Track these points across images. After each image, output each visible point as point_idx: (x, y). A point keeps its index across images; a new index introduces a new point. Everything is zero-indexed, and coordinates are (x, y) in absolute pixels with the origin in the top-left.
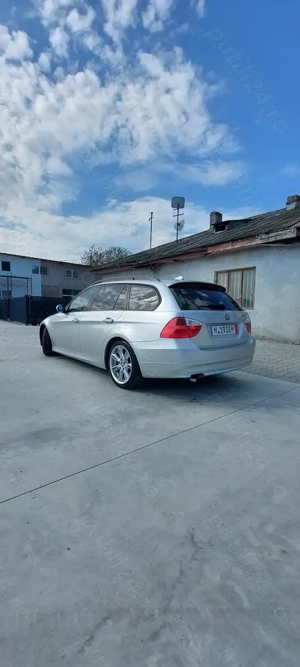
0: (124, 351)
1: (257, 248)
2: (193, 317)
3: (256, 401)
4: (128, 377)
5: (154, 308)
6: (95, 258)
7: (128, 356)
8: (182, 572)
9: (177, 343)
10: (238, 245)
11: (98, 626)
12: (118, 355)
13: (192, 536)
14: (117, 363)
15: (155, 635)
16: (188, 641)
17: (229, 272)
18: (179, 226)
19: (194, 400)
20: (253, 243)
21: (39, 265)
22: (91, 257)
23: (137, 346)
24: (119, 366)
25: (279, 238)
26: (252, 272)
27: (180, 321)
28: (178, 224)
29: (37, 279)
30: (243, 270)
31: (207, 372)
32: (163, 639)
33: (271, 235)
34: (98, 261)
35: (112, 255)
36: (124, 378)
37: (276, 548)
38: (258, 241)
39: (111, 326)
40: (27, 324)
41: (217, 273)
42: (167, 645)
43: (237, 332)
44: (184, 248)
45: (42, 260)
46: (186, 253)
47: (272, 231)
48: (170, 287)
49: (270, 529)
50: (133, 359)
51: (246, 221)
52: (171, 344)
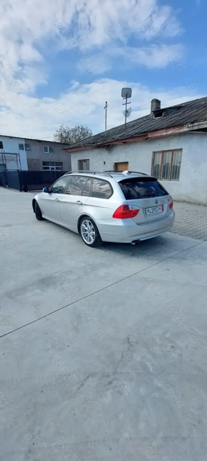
0: (90, 224)
1: (185, 134)
2: (134, 204)
3: (172, 254)
4: (93, 240)
5: (109, 198)
6: (64, 135)
7: (93, 227)
8: (122, 356)
9: (124, 222)
10: (170, 132)
11: (85, 380)
12: (86, 225)
13: (128, 339)
14: (86, 231)
15: (110, 383)
16: (124, 385)
17: (163, 152)
18: (127, 113)
19: (133, 255)
20: (182, 131)
21: (23, 142)
22: (61, 134)
23: (98, 222)
24: (87, 232)
25: (201, 127)
26: (180, 153)
27: (125, 207)
28: (127, 111)
29: (23, 155)
30: (173, 151)
31: (142, 238)
32: (113, 385)
33: (196, 124)
34: (66, 138)
35: (77, 133)
36: (90, 240)
37: (170, 345)
38: (185, 129)
39: (81, 207)
40: (21, 191)
41: (154, 153)
42: (115, 387)
43: (163, 210)
44: (131, 132)
45: (25, 139)
46: (132, 137)
47: (196, 121)
48: (119, 182)
49: (168, 335)
50: (96, 229)
51: (178, 108)
52: (119, 222)
